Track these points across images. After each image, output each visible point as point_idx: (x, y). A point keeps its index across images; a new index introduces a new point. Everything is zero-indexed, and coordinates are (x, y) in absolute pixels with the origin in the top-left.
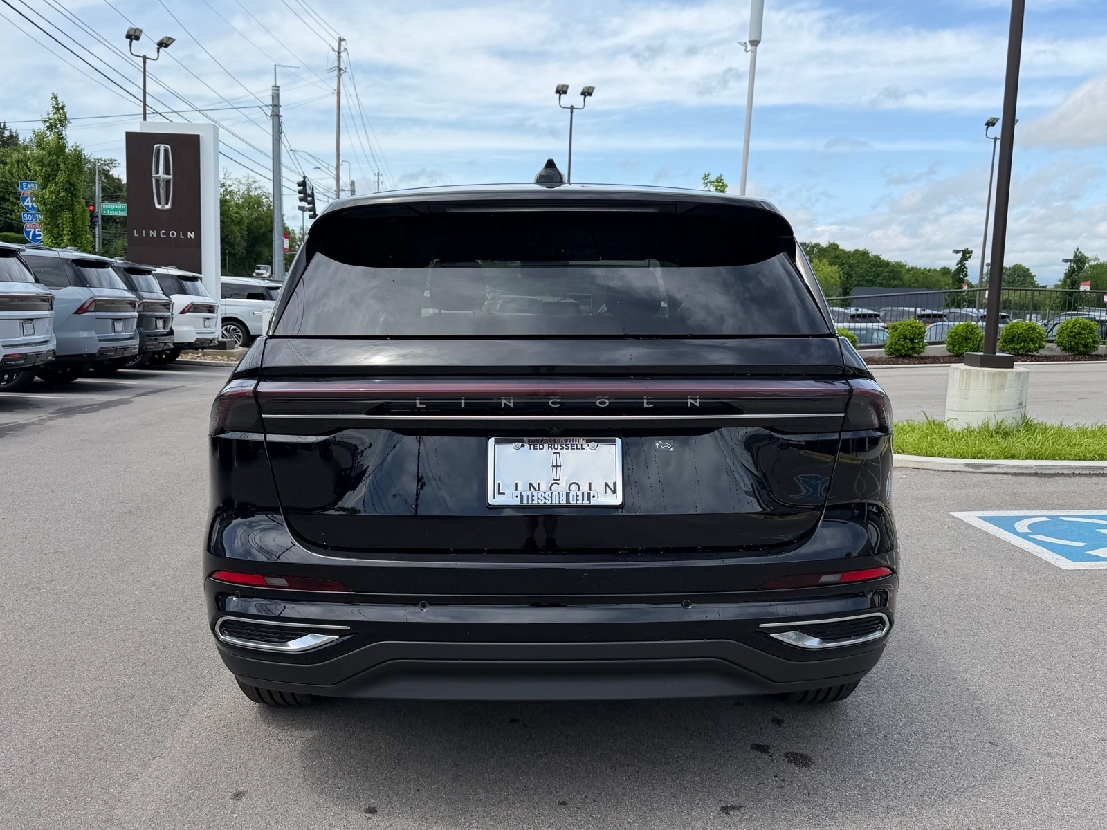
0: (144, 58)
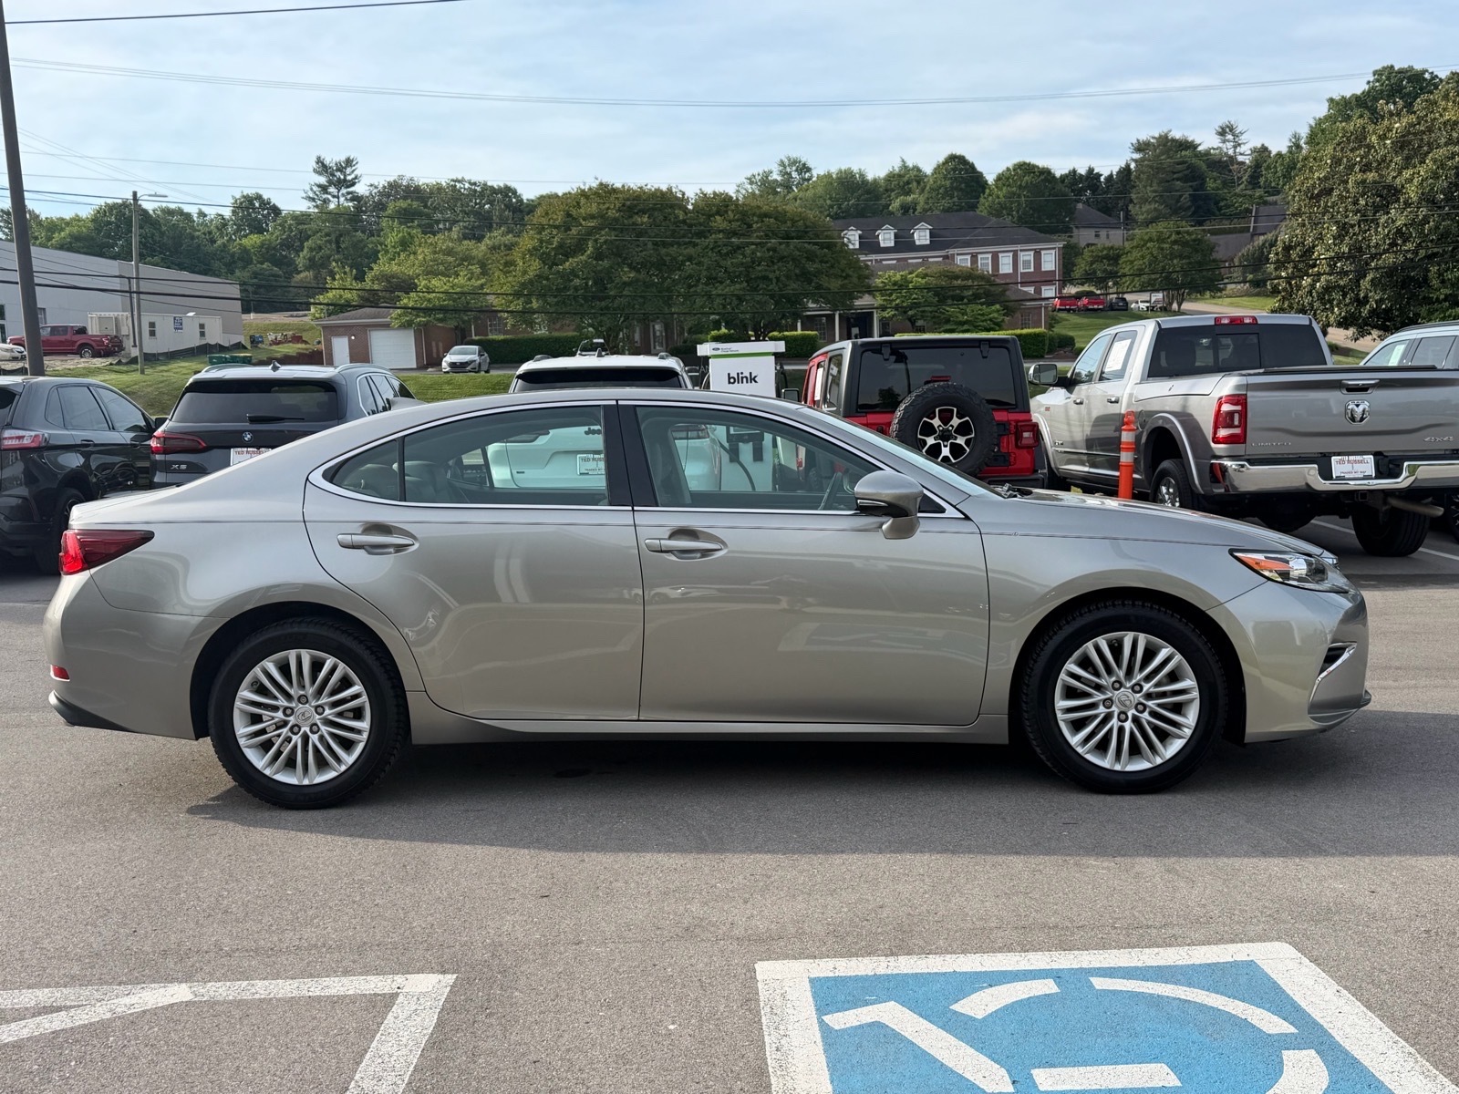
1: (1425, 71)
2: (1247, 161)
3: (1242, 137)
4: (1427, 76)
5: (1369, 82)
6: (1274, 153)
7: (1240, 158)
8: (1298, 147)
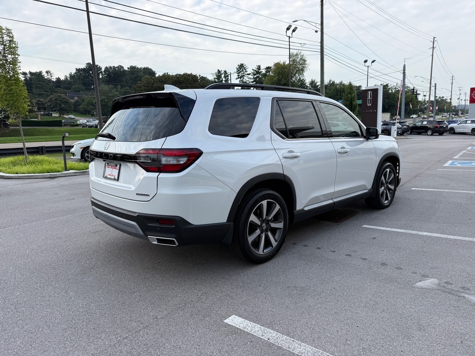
0: (368, 66)
1: (98, 65)
2: (54, 80)
3: (53, 75)
4: (98, 66)
5: (85, 66)
6: (62, 80)
7: (52, 80)
8: (67, 78)
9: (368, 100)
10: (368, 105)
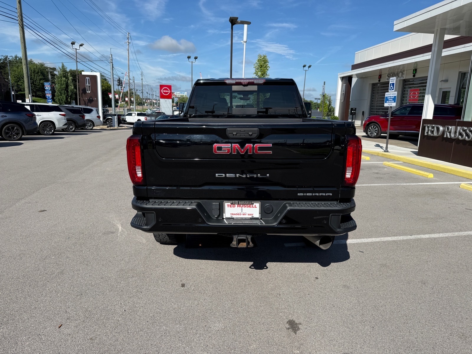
0: (76, 49)
9: (87, 86)
10: (88, 92)
